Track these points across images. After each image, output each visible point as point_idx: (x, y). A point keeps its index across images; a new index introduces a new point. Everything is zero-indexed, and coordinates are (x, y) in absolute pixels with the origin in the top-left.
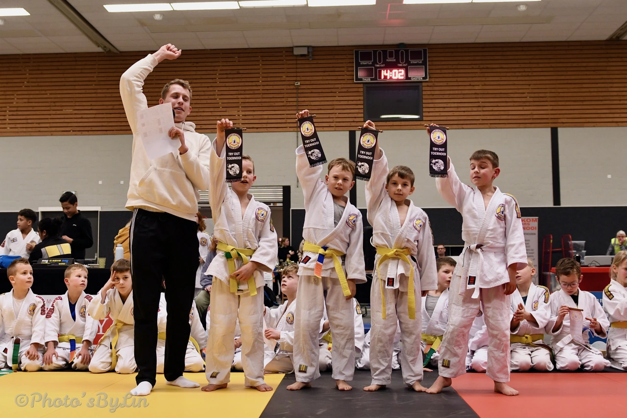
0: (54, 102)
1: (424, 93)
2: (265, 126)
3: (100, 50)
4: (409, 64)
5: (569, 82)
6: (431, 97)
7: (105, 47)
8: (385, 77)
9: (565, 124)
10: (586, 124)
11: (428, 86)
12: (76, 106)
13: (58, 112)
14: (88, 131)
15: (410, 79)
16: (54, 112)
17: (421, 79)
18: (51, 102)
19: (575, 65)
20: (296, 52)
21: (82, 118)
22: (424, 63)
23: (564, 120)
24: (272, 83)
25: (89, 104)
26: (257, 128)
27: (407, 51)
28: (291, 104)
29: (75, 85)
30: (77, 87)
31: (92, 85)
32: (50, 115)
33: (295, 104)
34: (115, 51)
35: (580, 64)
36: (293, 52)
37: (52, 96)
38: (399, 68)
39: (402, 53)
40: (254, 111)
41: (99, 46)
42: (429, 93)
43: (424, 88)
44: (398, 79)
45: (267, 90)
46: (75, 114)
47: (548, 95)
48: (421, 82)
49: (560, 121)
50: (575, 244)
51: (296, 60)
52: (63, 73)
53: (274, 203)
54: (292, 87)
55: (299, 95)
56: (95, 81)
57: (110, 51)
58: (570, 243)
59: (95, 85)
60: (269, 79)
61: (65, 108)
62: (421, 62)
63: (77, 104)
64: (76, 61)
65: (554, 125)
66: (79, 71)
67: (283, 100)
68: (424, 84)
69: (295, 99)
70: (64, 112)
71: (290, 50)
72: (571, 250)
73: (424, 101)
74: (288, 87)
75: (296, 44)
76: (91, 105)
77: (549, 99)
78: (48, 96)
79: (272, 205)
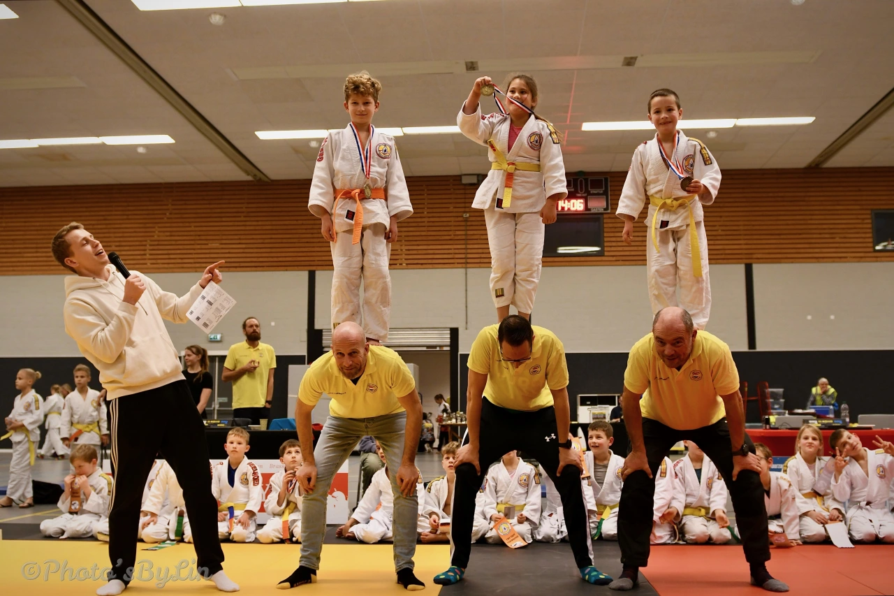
0: (199, 236)
1: (605, 225)
2: (430, 261)
3: (249, 178)
4: (589, 194)
5: (765, 213)
6: (613, 230)
7: (255, 175)
8: (563, 208)
9: (761, 260)
10: (783, 260)
11: (610, 218)
12: (222, 239)
13: (203, 247)
14: (236, 267)
15: (590, 210)
16: (199, 247)
17: (602, 211)
18: (196, 235)
19: (771, 195)
20: (465, 180)
21: (229, 253)
22: (605, 193)
23: (759, 256)
24: (438, 215)
25: (236, 237)
26: (422, 264)
27: (586, 180)
28: (459, 237)
29: (221, 217)
30: (224, 219)
31: (240, 217)
32: (194, 249)
33: (463, 237)
34: (266, 179)
35: (776, 195)
36: (461, 180)
37: (197, 229)
38: (577, 198)
39: (581, 181)
40: (418, 245)
41: (248, 175)
42: (611, 225)
43: (605, 221)
44: (576, 211)
45: (433, 222)
46: (222, 248)
47: (741, 228)
48: (602, 214)
49: (755, 256)
50: (772, 392)
51: (464, 189)
52: (210, 204)
53: (441, 346)
54: (460, 219)
55: (468, 228)
56: (243, 212)
57: (260, 179)
58: (767, 391)
59: (245, 217)
60: (435, 210)
61: (211, 242)
62: (602, 192)
63: (224, 237)
64: (223, 190)
65: (748, 261)
66: (227, 201)
67: (450, 233)
68: (605, 216)
69: (463, 233)
70: (210, 246)
71: (458, 178)
72: (768, 398)
73: (605, 235)
74: (457, 219)
75: (464, 173)
76: (240, 239)
77: (742, 232)
78: (193, 229)
79: (438, 349)
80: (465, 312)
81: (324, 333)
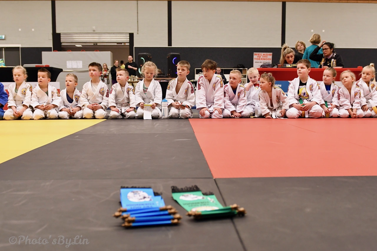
53: (124, 43)
65: (284, 1)
79: (123, 44)
80: (137, 25)
81: (61, 35)
